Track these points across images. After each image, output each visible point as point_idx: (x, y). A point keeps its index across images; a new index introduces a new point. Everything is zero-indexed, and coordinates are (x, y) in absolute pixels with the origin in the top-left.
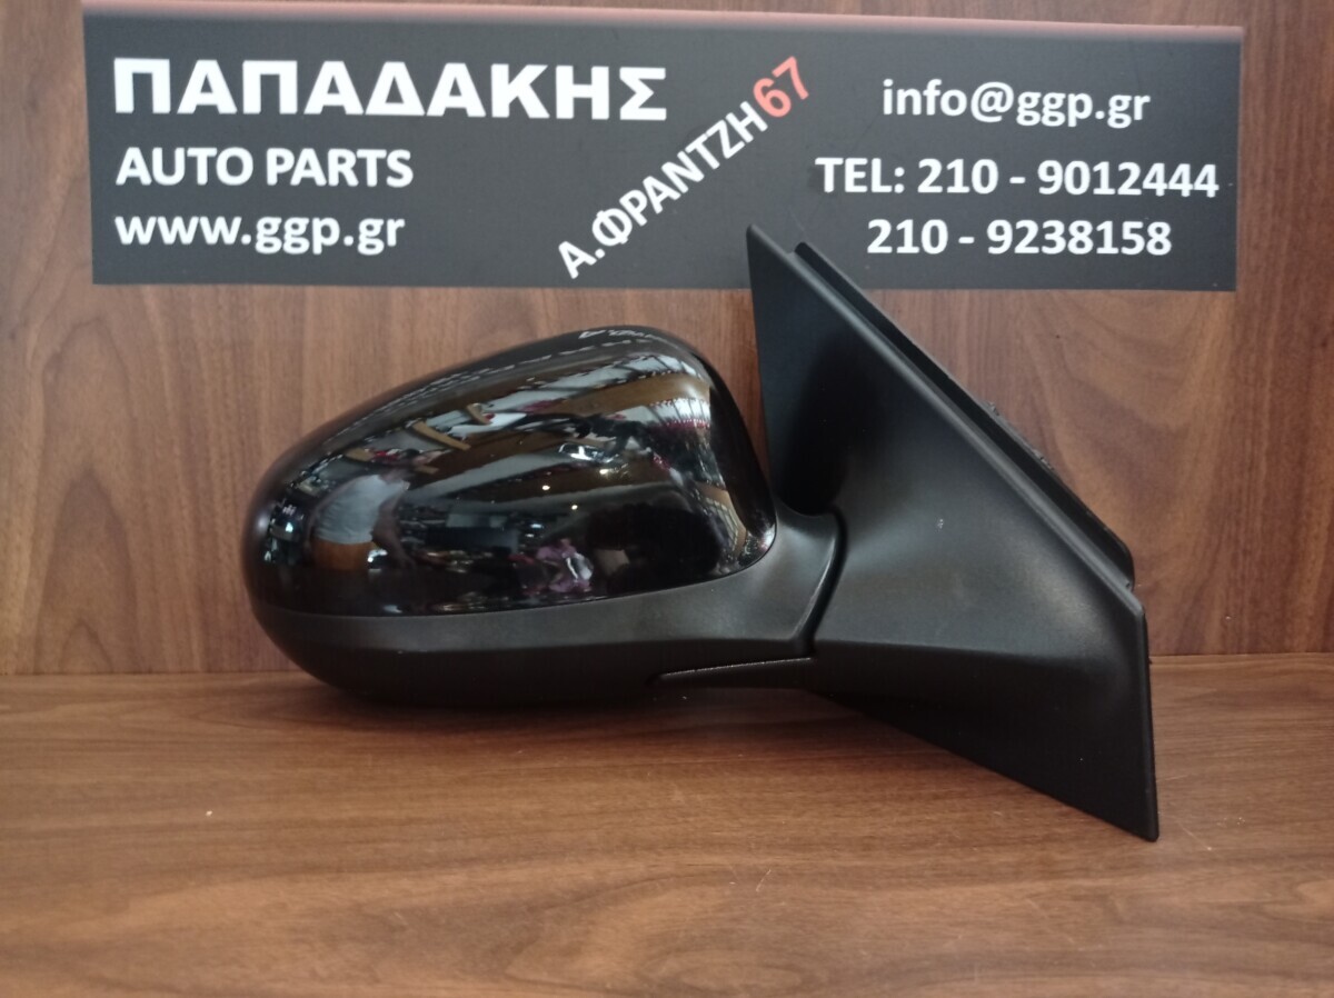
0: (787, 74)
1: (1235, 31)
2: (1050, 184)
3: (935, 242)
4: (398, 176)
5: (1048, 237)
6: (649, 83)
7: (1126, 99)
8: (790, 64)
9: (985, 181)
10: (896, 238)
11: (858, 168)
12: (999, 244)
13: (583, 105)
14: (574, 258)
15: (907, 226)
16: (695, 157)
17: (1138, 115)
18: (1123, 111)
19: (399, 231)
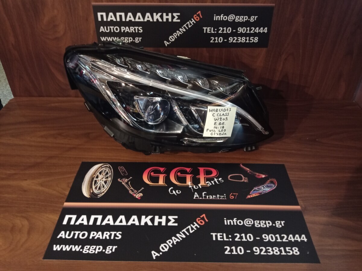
0: (199, 13)
1: (274, 5)
2: (239, 31)
3: (221, 41)
4: (140, 31)
5: (238, 40)
6: (177, 15)
7: (254, 17)
8: (200, 12)
9: (229, 31)
10: (215, 40)
11: (209, 29)
12: (230, 41)
13: (167, 19)
14: (166, 43)
15: (216, 38)
16: (184, 27)
17: (255, 20)
18: (253, 19)
19: (141, 39)
